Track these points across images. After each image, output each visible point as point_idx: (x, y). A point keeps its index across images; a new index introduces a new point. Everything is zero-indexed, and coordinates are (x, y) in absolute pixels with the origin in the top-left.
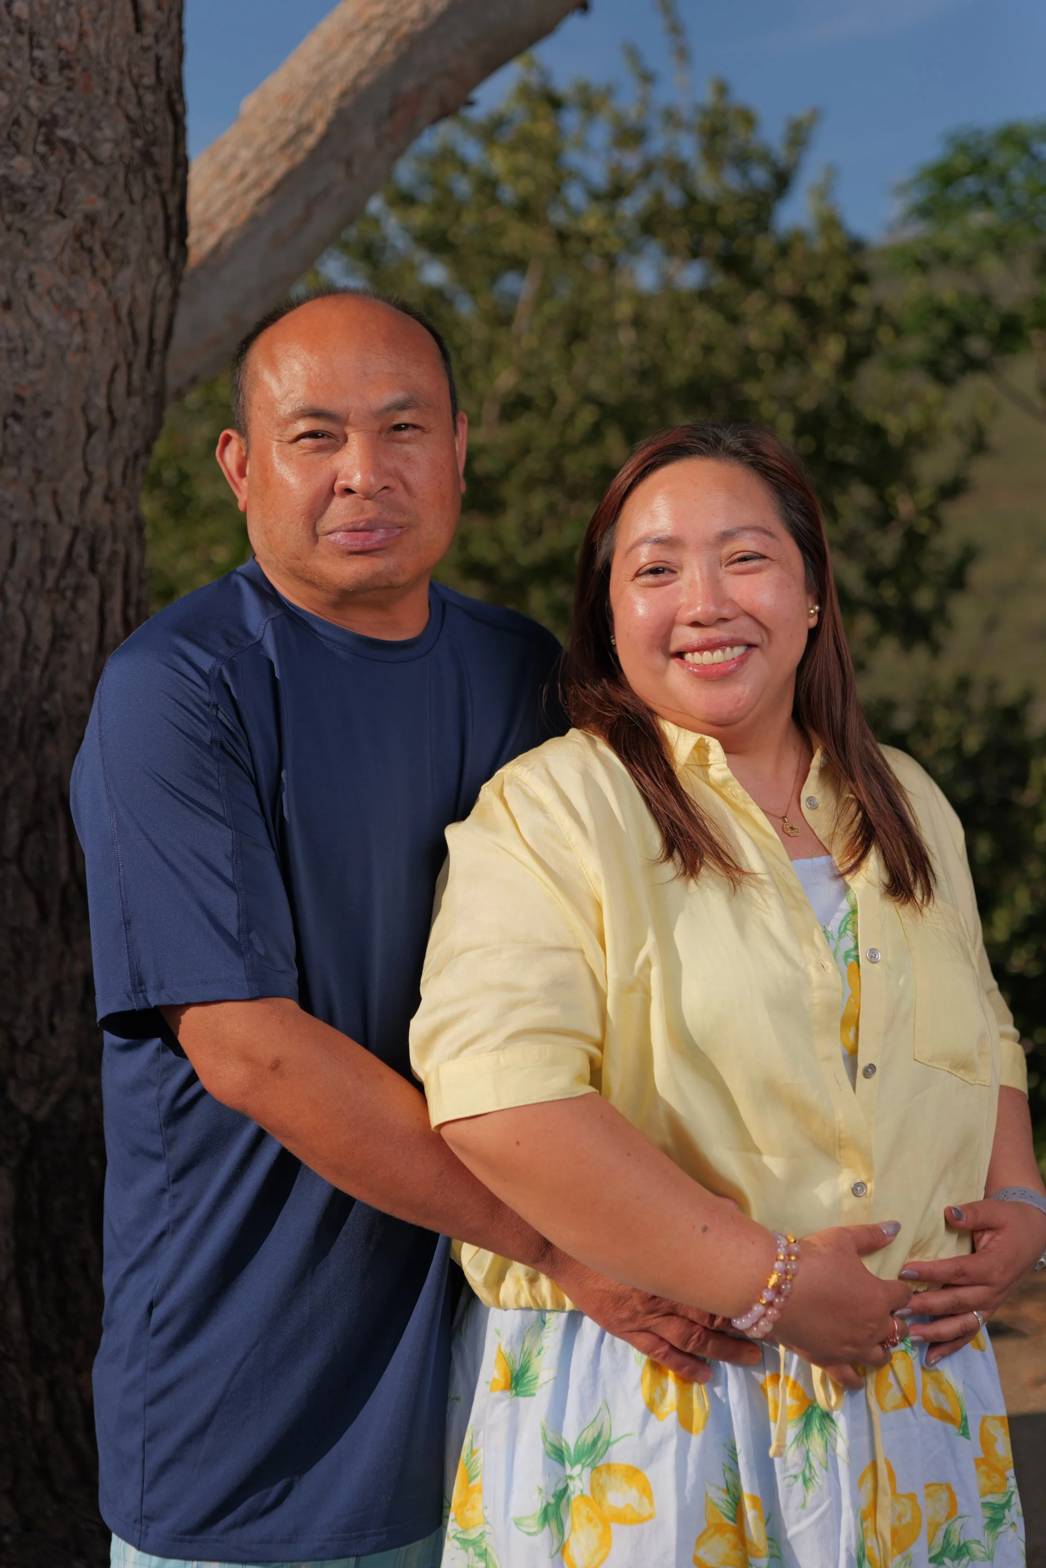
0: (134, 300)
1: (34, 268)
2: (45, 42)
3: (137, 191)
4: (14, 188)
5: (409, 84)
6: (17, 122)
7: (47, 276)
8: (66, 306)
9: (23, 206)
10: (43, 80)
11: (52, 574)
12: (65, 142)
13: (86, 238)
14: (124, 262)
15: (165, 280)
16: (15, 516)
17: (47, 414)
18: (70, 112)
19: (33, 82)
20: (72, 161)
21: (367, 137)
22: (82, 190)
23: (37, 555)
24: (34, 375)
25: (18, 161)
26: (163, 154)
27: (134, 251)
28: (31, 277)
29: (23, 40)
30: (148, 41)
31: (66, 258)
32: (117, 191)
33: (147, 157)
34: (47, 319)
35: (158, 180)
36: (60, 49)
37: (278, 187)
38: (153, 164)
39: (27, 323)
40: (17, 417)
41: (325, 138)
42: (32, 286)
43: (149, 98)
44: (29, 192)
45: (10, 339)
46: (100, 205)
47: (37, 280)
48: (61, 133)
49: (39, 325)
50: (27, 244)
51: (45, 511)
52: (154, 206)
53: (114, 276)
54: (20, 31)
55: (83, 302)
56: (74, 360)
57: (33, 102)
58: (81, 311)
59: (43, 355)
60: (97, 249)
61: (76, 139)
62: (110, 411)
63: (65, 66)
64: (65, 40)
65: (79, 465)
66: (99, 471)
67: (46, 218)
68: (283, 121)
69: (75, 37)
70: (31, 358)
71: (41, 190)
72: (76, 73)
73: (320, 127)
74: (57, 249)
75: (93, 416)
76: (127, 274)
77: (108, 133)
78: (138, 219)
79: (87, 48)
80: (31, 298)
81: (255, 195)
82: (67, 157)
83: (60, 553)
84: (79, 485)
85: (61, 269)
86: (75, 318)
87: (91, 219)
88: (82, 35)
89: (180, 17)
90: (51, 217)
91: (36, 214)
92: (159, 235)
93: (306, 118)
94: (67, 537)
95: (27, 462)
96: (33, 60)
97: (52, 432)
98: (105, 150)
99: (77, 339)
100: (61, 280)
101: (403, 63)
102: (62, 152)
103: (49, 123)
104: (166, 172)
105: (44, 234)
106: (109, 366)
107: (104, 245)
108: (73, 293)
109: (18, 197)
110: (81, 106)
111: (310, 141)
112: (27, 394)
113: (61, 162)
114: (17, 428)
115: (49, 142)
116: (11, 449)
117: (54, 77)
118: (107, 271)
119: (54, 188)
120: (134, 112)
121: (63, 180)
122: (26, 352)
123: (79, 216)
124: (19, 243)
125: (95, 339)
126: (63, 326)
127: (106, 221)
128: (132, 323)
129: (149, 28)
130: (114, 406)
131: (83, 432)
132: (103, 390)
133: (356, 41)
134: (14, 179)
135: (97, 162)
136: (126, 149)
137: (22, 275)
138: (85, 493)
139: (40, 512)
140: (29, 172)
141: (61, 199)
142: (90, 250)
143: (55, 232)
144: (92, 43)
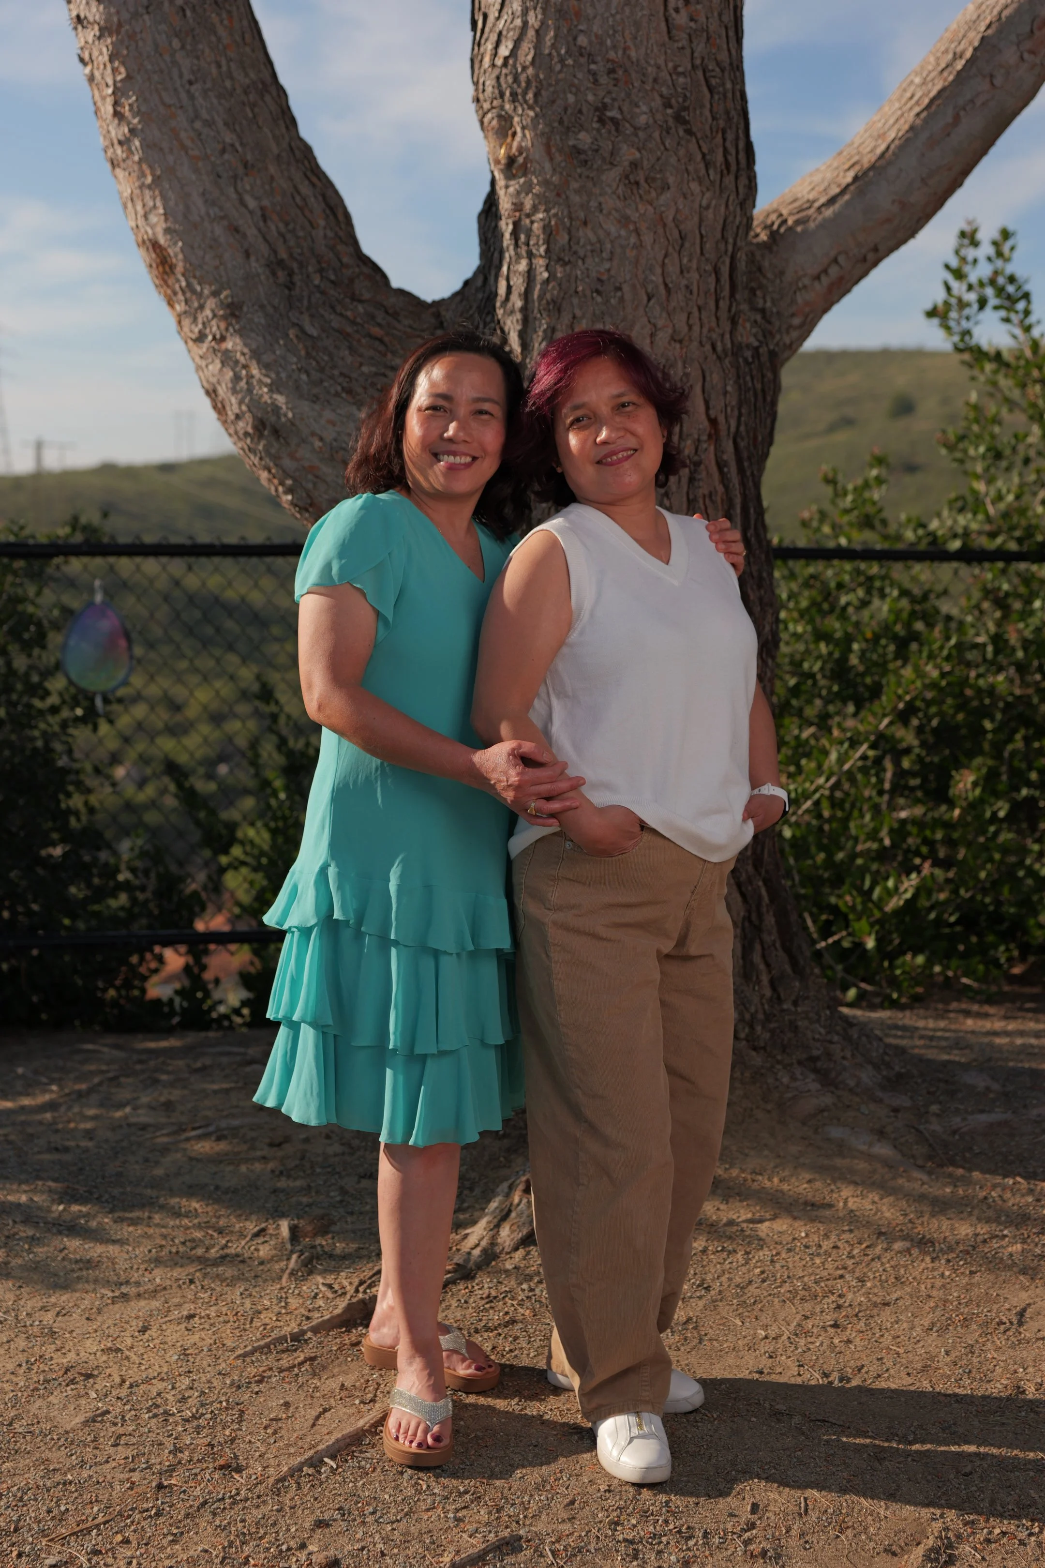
0: (678, 211)
1: (601, 199)
2: (599, 59)
3: (671, 142)
4: (581, 152)
6: (580, 112)
7: (610, 202)
8: (624, 221)
9: (586, 162)
10: (596, 82)
12: (612, 119)
13: (631, 177)
14: (666, 187)
17: (618, 289)
18: (614, 100)
19: (590, 85)
20: (617, 130)
22: (625, 147)
24: (608, 265)
25: (582, 135)
27: (671, 180)
28: (600, 204)
29: (583, 60)
31: (620, 191)
34: (613, 230)
36: (608, 61)
39: (601, 233)
40: (598, 292)
42: (601, 211)
43: (681, 81)
44: (590, 153)
45: (592, 244)
46: (640, 155)
47: (604, 206)
48: (609, 114)
49: (608, 234)
50: (595, 185)
53: (657, 199)
54: (581, 55)
55: (635, 216)
56: (631, 254)
57: (590, 97)
58: (635, 223)
59: (612, 253)
60: (642, 182)
61: (619, 116)
62: (666, 285)
63: (612, 71)
64: (612, 55)
65: (645, 319)
66: (660, 323)
67: (605, 167)
69: (620, 53)
70: (604, 255)
71: (597, 151)
72: (621, 74)
74: (614, 186)
75: (650, 288)
76: (667, 196)
78: (673, 160)
79: (629, 57)
80: (601, 218)
82: (613, 128)
84: (647, 330)
85: (619, 197)
86: (631, 227)
87: (634, 165)
88: (625, 49)
90: (609, 166)
91: (595, 166)
96: (589, 71)
97: (622, 299)
98: (643, 120)
99: (634, 240)
100: (619, 204)
102: (611, 126)
103: (601, 109)
105: (604, 177)
106: (660, 256)
107: (646, 181)
108: (628, 212)
109: (583, 157)
110: (623, 95)
112: (605, 277)
113: (609, 132)
114: (599, 299)
115: (601, 121)
116: (597, 312)
117: (603, 80)
118: (652, 195)
119: (607, 148)
120: (668, 91)
121: (613, 142)
122: (602, 251)
123: (626, 164)
124: (590, 184)
125: (648, 240)
126: (623, 233)
127: (647, 165)
128: (677, 226)
129: (680, 35)
130: (668, 280)
131: (645, 298)
132: (659, 271)
134: (580, 146)
135: (636, 128)
136: (660, 116)
137: (593, 204)
138: (652, 335)
140: (589, 140)
141: (612, 154)
142: (637, 183)
143: (612, 176)
144: (633, 54)
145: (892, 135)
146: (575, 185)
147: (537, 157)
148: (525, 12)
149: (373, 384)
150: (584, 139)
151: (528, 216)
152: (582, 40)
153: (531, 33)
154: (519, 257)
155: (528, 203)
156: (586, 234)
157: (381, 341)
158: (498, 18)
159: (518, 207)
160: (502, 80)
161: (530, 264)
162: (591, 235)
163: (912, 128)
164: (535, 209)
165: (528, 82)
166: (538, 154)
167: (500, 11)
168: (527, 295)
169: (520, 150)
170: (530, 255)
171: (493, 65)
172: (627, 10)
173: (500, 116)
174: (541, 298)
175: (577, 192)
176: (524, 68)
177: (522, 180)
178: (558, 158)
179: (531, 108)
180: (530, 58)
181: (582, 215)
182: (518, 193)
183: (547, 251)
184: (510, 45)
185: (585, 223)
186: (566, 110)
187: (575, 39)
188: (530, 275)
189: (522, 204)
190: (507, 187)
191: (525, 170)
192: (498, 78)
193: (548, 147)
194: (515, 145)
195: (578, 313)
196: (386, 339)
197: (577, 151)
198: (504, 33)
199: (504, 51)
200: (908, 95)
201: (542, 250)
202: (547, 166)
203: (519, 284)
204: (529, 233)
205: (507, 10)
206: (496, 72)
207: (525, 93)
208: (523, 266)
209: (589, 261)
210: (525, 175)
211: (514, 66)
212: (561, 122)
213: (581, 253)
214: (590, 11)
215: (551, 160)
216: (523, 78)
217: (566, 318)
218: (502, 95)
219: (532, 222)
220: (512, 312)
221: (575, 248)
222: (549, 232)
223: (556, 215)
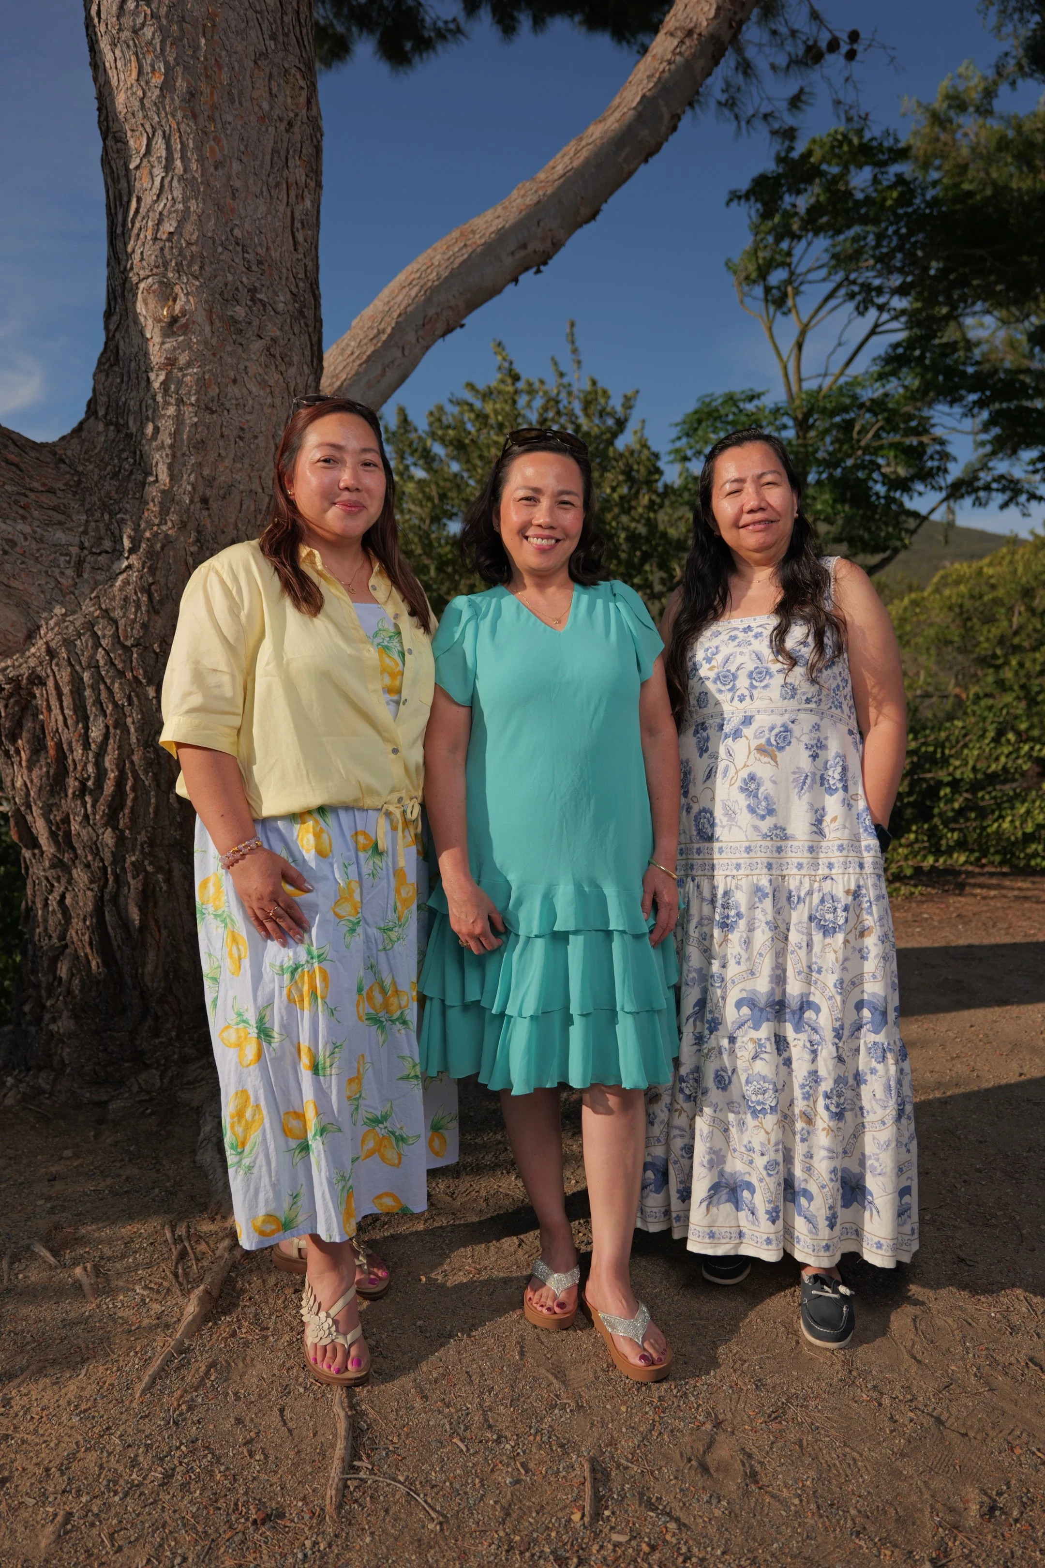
0: (296, 384)
1: (247, 364)
2: (250, 250)
3: (296, 329)
4: (236, 322)
5: (431, 312)
6: (237, 289)
7: (253, 368)
8: (263, 384)
9: (240, 331)
10: (249, 269)
11: (260, 517)
12: (261, 300)
13: (272, 350)
14: (290, 364)
15: (311, 378)
16: (242, 487)
17: (256, 437)
18: (263, 286)
19: (245, 270)
20: (264, 310)
21: (411, 337)
22: (270, 326)
23: (252, 508)
24: (248, 417)
25: (238, 308)
26: (309, 313)
27: (296, 359)
28: (246, 368)
29: (239, 249)
30: (300, 256)
31: (263, 359)
32: (287, 328)
33: (301, 312)
34: (254, 390)
35: (307, 325)
36: (257, 254)
37: (369, 358)
38: (304, 317)
39: (245, 391)
40: (241, 438)
41: (391, 336)
42: (247, 373)
43: (301, 284)
44: (244, 324)
45: (237, 399)
46: (278, 333)
47: (249, 369)
48: (259, 296)
49: (250, 392)
50: (244, 351)
51: (256, 486)
52: (305, 338)
53: (286, 371)
54: (237, 244)
55: (271, 382)
56: (268, 411)
57: (245, 280)
58: (271, 387)
59: (253, 408)
60: (278, 356)
61: (266, 300)
63: (260, 263)
64: (259, 250)
67: (253, 338)
68: (371, 328)
69: (264, 249)
70: (247, 409)
71: (250, 324)
72: (265, 266)
73: (389, 330)
74: (258, 355)
76: (292, 371)
77: (282, 298)
78: (298, 343)
79: (270, 255)
80: (246, 378)
81: (358, 362)
82: (262, 308)
83: (264, 508)
85: (261, 365)
86: (268, 390)
87: (274, 340)
88: (268, 249)
89: (316, 248)
90: (255, 338)
91: (247, 336)
92: (308, 353)
93: (381, 327)
94: (267, 499)
95: (247, 461)
96: (244, 259)
97: (258, 447)
98: (280, 307)
99: (269, 401)
100: (261, 371)
101: (428, 300)
102: (259, 305)
103: (253, 291)
104: (311, 322)
105: (252, 347)
107: (281, 354)
108: (266, 377)
109: (237, 326)
110: (268, 283)
111: (384, 337)
112: (245, 427)
113: (259, 310)
114: (241, 444)
115: (252, 300)
117: (254, 268)
118: (283, 368)
119: (256, 323)
120: (294, 290)
121: (260, 320)
122: (244, 406)
123: (268, 339)
124: (240, 350)
125: (278, 401)
126: (262, 393)
127: (282, 342)
129: (301, 250)
133: (405, 291)
134: (236, 317)
135: (276, 312)
136: (290, 307)
137: (242, 366)
139: (253, 487)
140: (244, 314)
141: (259, 329)
142: (274, 356)
143: (257, 346)
144: (273, 253)
145: (343, 376)
146: (229, 348)
147: (199, 320)
148: (185, 200)
149: (16, 502)
150: (240, 312)
151: (181, 369)
152: (237, 232)
153: (193, 218)
154: (167, 404)
155: (183, 359)
156: (234, 391)
157: (17, 466)
158: (156, 202)
159: (171, 362)
160: (166, 251)
161: (178, 411)
162: (236, 391)
163: (357, 373)
164: (189, 365)
165: (192, 256)
166: (201, 317)
167: (159, 196)
168: (176, 435)
169: (184, 312)
170: (180, 402)
171: (155, 239)
172: (269, 218)
173: (161, 283)
174: (190, 439)
175: (230, 354)
176: (189, 244)
177: (181, 338)
178: (217, 324)
179: (196, 278)
180: (194, 237)
181: (232, 374)
182: (175, 349)
183: (197, 400)
184: (175, 224)
185: (235, 381)
186: (226, 285)
187: (231, 231)
188: (178, 419)
189: (176, 359)
190: (163, 343)
191: (185, 329)
192: (162, 249)
193: (210, 312)
194: (177, 308)
195: (223, 453)
196: (22, 465)
197: (234, 321)
198: (165, 213)
199: (169, 227)
200: (349, 352)
201: (193, 399)
202: (207, 329)
203: (167, 425)
204: (180, 383)
205: (167, 195)
206: (160, 244)
207: (190, 265)
208: (171, 410)
209: (233, 412)
210: (184, 334)
211: (179, 241)
212: (222, 294)
213: (228, 405)
214: (242, 211)
215: (212, 323)
216: (188, 254)
217: (212, 456)
218: (166, 264)
219: (184, 376)
220: (162, 447)
221: (223, 400)
222: (202, 384)
223: (210, 371)
